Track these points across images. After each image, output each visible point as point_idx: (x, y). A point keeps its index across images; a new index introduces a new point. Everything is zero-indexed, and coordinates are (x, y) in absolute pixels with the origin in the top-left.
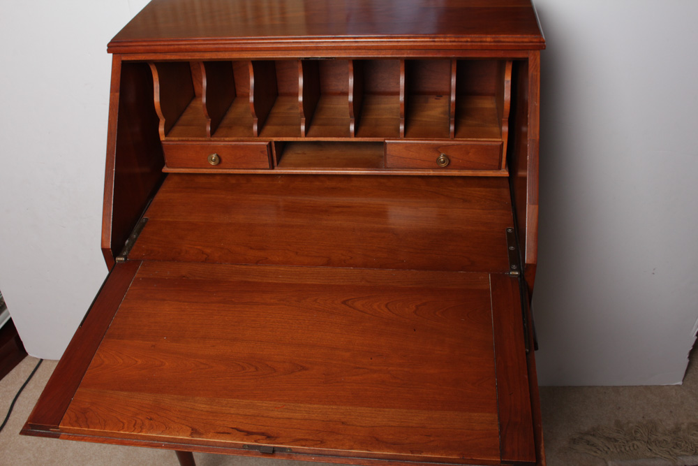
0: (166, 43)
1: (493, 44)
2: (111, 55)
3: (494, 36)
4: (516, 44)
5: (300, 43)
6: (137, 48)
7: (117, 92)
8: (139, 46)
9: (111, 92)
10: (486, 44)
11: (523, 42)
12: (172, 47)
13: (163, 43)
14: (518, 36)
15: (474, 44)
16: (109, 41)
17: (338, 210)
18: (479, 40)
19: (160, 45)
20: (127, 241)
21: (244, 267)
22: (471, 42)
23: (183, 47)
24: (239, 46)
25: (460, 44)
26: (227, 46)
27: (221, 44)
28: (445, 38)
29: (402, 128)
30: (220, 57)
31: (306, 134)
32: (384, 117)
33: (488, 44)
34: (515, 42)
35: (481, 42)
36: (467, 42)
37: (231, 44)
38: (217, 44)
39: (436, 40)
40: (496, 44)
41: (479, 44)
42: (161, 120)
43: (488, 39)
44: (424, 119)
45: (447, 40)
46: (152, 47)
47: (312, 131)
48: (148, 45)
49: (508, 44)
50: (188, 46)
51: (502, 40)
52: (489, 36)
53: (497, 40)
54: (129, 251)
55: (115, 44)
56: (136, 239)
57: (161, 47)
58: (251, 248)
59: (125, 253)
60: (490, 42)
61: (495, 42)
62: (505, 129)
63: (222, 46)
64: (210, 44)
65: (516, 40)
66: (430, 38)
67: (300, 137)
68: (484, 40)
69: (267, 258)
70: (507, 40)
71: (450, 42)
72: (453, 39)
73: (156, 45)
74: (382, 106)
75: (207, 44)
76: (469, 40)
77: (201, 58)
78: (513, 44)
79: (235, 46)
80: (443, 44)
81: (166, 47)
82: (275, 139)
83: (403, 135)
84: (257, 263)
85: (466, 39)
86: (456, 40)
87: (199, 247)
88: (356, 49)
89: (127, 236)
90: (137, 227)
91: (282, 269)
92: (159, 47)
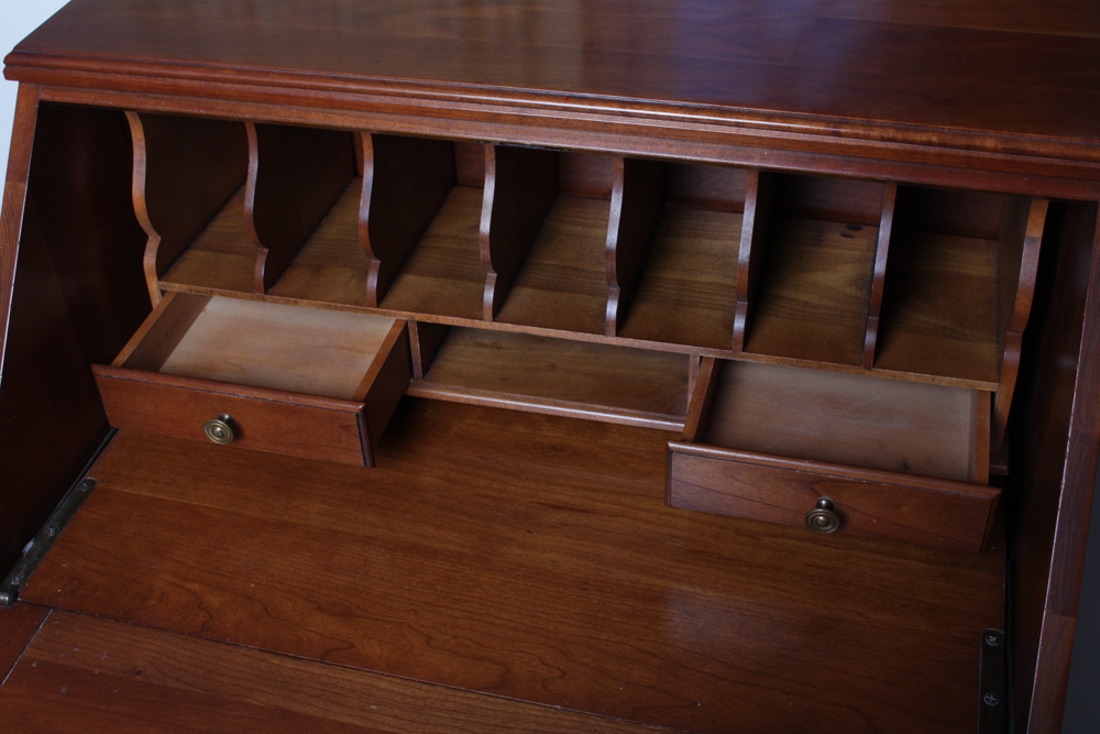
0: (143, 70)
1: (1001, 156)
2: (15, 84)
3: (1005, 134)
4: (1068, 163)
5: (480, 102)
6: (76, 73)
7: (22, 180)
8: (79, 69)
9: (7, 179)
10: (982, 154)
11: (1087, 159)
12: (159, 81)
13: (136, 69)
14: (1077, 140)
15: (947, 150)
16: (10, 49)
17: (556, 517)
18: (964, 141)
19: (130, 73)
20: (31, 544)
21: (290, 664)
22: (940, 145)
23: (185, 83)
24: (322, 95)
25: (909, 147)
26: (293, 92)
27: (281, 85)
28: (870, 126)
29: (739, 324)
30: (276, 118)
31: (496, 317)
32: (702, 279)
33: (987, 155)
34: (1064, 157)
35: (968, 147)
36: (929, 143)
37: (304, 87)
38: (270, 84)
39: (842, 130)
40: (1009, 157)
41: (962, 152)
42: (150, 237)
43: (990, 143)
44: (805, 297)
45: (876, 133)
46: (111, 77)
47: (512, 307)
48: (101, 71)
49: (1046, 161)
50: (197, 83)
51: (1029, 147)
52: (992, 133)
53: (1014, 146)
54: (28, 573)
55: (24, 59)
56: (53, 538)
57: (133, 79)
58: (320, 609)
59: (15, 581)
60: (994, 150)
61: (1006, 151)
62: (1013, 356)
63: (281, 90)
64: (252, 83)
65: (1070, 152)
66: (827, 123)
67: (481, 319)
68: (978, 142)
69: (352, 645)
70: (1042, 149)
71: (883, 139)
72: (891, 133)
73: (121, 73)
74: (706, 244)
75: (245, 82)
76: (935, 139)
77: (231, 115)
78: (1056, 162)
79: (313, 94)
80: (862, 143)
81: (144, 80)
82: (419, 317)
83: (741, 346)
84: (326, 657)
85: (927, 138)
86: (900, 136)
87: (195, 587)
88: (624, 133)
89: (32, 531)
90: (65, 503)
91: (383, 685)
92: (128, 78)
